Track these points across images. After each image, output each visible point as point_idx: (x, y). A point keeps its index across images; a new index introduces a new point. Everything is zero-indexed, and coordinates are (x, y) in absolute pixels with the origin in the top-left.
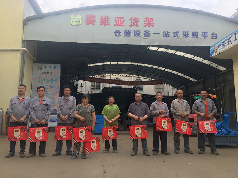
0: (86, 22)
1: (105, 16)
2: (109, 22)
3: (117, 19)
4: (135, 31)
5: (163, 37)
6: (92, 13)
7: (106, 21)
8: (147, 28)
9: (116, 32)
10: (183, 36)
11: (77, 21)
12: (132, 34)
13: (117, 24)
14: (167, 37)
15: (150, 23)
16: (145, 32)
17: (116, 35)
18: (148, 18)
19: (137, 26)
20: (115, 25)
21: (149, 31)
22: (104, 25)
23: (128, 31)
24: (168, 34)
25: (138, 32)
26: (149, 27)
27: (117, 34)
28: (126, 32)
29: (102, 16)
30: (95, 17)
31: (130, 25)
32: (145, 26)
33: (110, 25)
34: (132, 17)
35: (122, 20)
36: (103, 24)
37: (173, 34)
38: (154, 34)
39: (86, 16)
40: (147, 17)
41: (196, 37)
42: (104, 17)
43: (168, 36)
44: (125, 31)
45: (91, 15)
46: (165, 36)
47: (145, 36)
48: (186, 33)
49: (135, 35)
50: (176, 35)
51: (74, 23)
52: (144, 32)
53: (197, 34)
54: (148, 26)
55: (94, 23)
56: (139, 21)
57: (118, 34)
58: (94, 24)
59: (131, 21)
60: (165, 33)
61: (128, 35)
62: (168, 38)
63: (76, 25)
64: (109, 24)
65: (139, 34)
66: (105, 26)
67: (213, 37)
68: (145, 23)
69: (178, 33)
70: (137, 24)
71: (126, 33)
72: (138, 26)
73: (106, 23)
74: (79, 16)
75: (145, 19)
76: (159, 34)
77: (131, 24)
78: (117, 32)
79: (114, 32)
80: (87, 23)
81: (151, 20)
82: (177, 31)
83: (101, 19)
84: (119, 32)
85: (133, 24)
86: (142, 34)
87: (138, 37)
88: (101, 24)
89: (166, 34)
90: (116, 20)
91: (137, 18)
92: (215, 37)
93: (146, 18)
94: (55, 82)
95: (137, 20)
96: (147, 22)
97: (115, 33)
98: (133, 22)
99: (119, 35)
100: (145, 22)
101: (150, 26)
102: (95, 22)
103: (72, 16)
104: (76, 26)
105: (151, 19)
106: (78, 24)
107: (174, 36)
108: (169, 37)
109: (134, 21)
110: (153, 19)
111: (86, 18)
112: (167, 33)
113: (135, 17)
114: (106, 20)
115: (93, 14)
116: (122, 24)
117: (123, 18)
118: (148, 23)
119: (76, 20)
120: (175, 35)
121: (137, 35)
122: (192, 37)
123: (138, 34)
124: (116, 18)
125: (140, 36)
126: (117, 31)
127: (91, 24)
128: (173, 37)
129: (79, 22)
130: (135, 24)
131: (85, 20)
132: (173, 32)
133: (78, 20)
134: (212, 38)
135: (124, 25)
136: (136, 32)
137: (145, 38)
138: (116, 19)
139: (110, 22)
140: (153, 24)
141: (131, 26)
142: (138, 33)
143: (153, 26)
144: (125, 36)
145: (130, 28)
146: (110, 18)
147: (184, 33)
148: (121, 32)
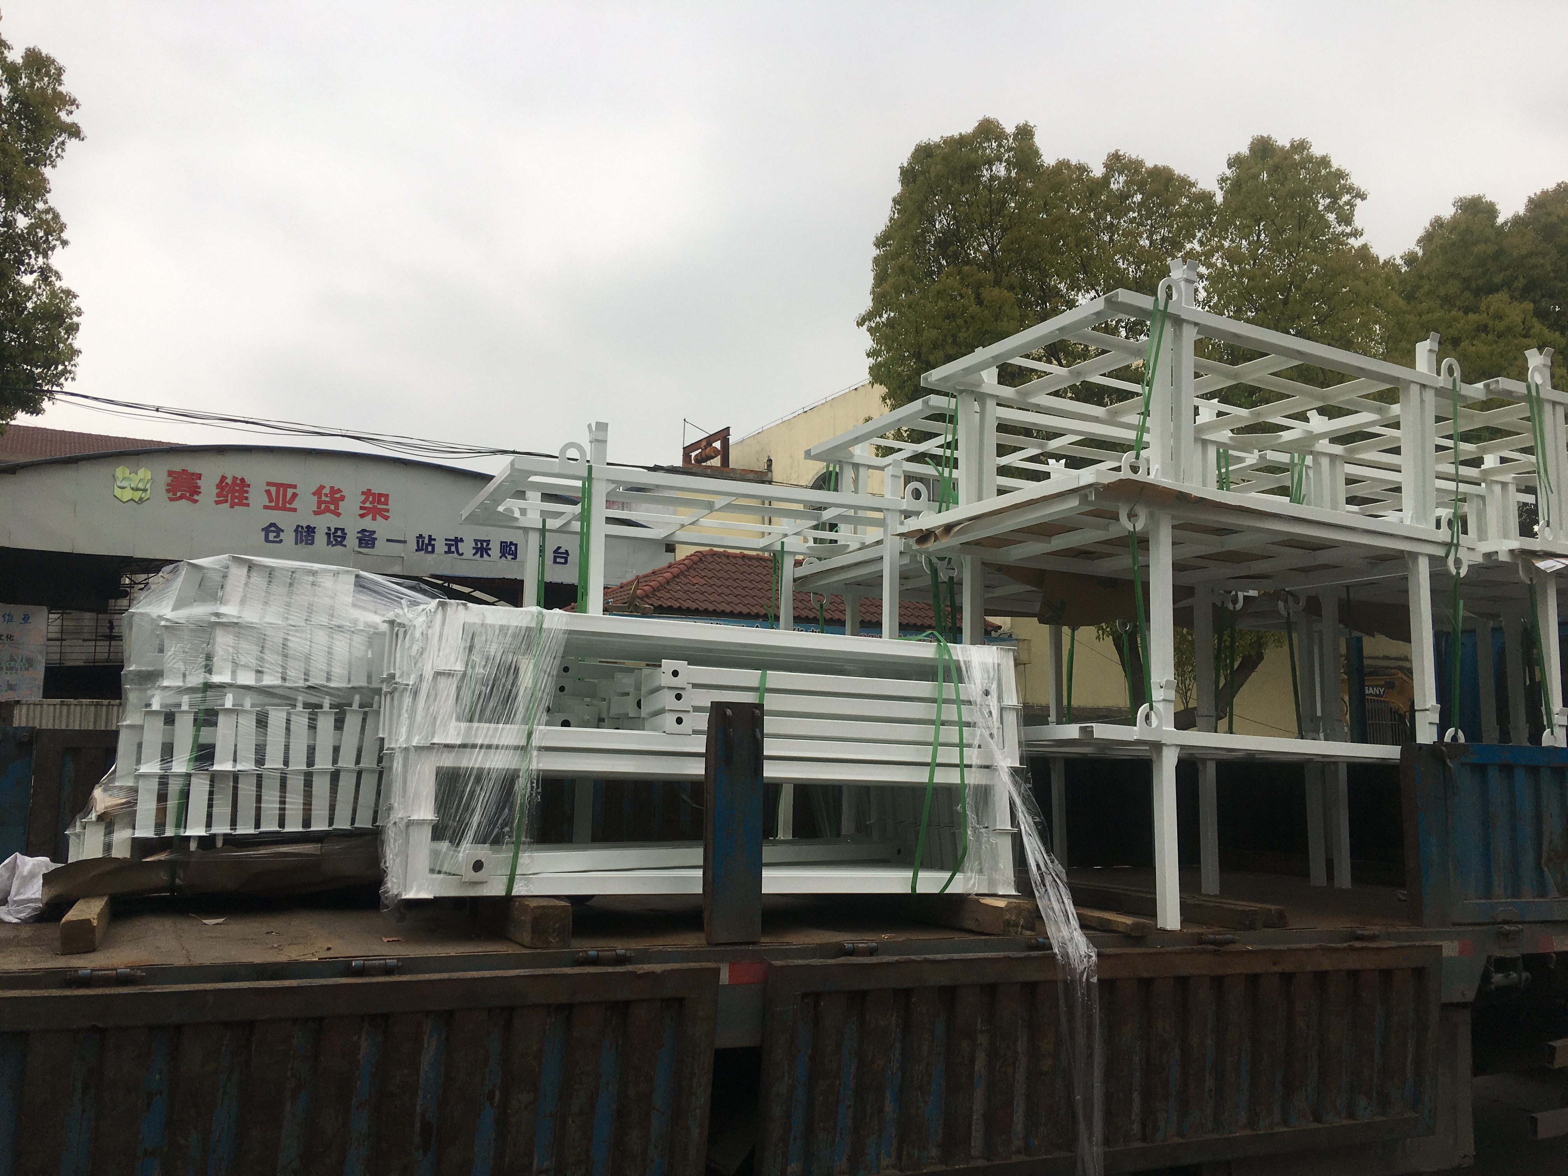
0: (168, 491)
1: (235, 478)
2: (245, 495)
3: (273, 490)
4: (329, 529)
5: (417, 550)
6: (193, 465)
7: (237, 494)
8: (368, 523)
9: (267, 530)
10: (474, 551)
11: (137, 489)
12: (320, 538)
13: (273, 504)
14: (427, 552)
15: (380, 506)
16: (360, 535)
17: (267, 540)
18: (373, 491)
19: (338, 515)
20: (266, 507)
22: (227, 505)
23: (308, 527)
24: (430, 544)
25: (339, 533)
26: (374, 519)
27: (271, 536)
28: (300, 529)
29: (224, 478)
30: (199, 476)
31: (315, 509)
32: (362, 516)
33: (248, 505)
34: (322, 487)
35: (290, 492)
36: (226, 501)
37: (446, 544)
38: (388, 540)
39: (170, 473)
40: (369, 490)
41: (510, 557)
42: (229, 481)
43: (430, 549)
44: (298, 526)
45: (185, 471)
46: (422, 550)
47: (360, 547)
48: (482, 544)
49: (329, 542)
50: (453, 549)
51: (127, 495)
52: (358, 532)
53: (513, 548)
54: (370, 516)
55: (196, 497)
56: (342, 498)
57: (275, 537)
58: (196, 501)
59: (320, 497)
60: (423, 541)
61: (308, 540)
62: (430, 557)
63: (132, 499)
64: (245, 501)
65: (344, 538)
66: (232, 507)
67: (558, 560)
69: (460, 544)
70: (337, 507)
71: (301, 532)
72: (341, 514)
73: (236, 501)
74: (145, 474)
75: (363, 493)
76: (405, 542)
77: (319, 507)
78: (273, 529)
79: (263, 530)
80: (170, 495)
81: (383, 499)
82: (456, 538)
83: (218, 486)
84: (279, 531)
85: (323, 506)
86: (352, 541)
87: (339, 547)
88: (217, 503)
89: (425, 544)
90: (268, 492)
91: (339, 491)
92: (563, 560)
93: (368, 493)
94: (27, 669)
95: (338, 496)
96: (368, 505)
97: (263, 533)
98: (325, 502)
99: (278, 539)
100: (364, 502)
101: (378, 517)
102: (198, 493)
103: (121, 471)
104: (132, 502)
105: (380, 495)
106: (141, 499)
107: (449, 552)
108: (433, 551)
109: (328, 499)
110: (387, 496)
111: (169, 480)
112: (426, 541)
113: (332, 488)
114: (237, 491)
115: (191, 469)
116: (288, 506)
117: (295, 487)
118: (371, 506)
119: (133, 486)
120: (449, 549)
121: (336, 540)
122: (501, 557)
123: (339, 539)
124: (268, 484)
125: (345, 546)
126: (273, 525)
127: (184, 500)
128: (446, 552)
129: (145, 490)
130: (332, 507)
131: (164, 487)
132: (446, 540)
133: (141, 486)
134: (555, 562)
135: (295, 510)
136: (333, 530)
137: (360, 553)
138: (268, 488)
139: (250, 498)
140: (387, 510)
141: (316, 513)
142: (339, 537)
143: (386, 518)
144: (296, 543)
145: (315, 521)
146: (249, 486)
147: (476, 544)
148: (283, 531)
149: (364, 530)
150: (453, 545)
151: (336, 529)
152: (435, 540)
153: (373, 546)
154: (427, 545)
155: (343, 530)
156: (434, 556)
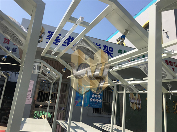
149: (14, 48)
151: (8, 47)
153: (16, 52)
155: (9, 47)
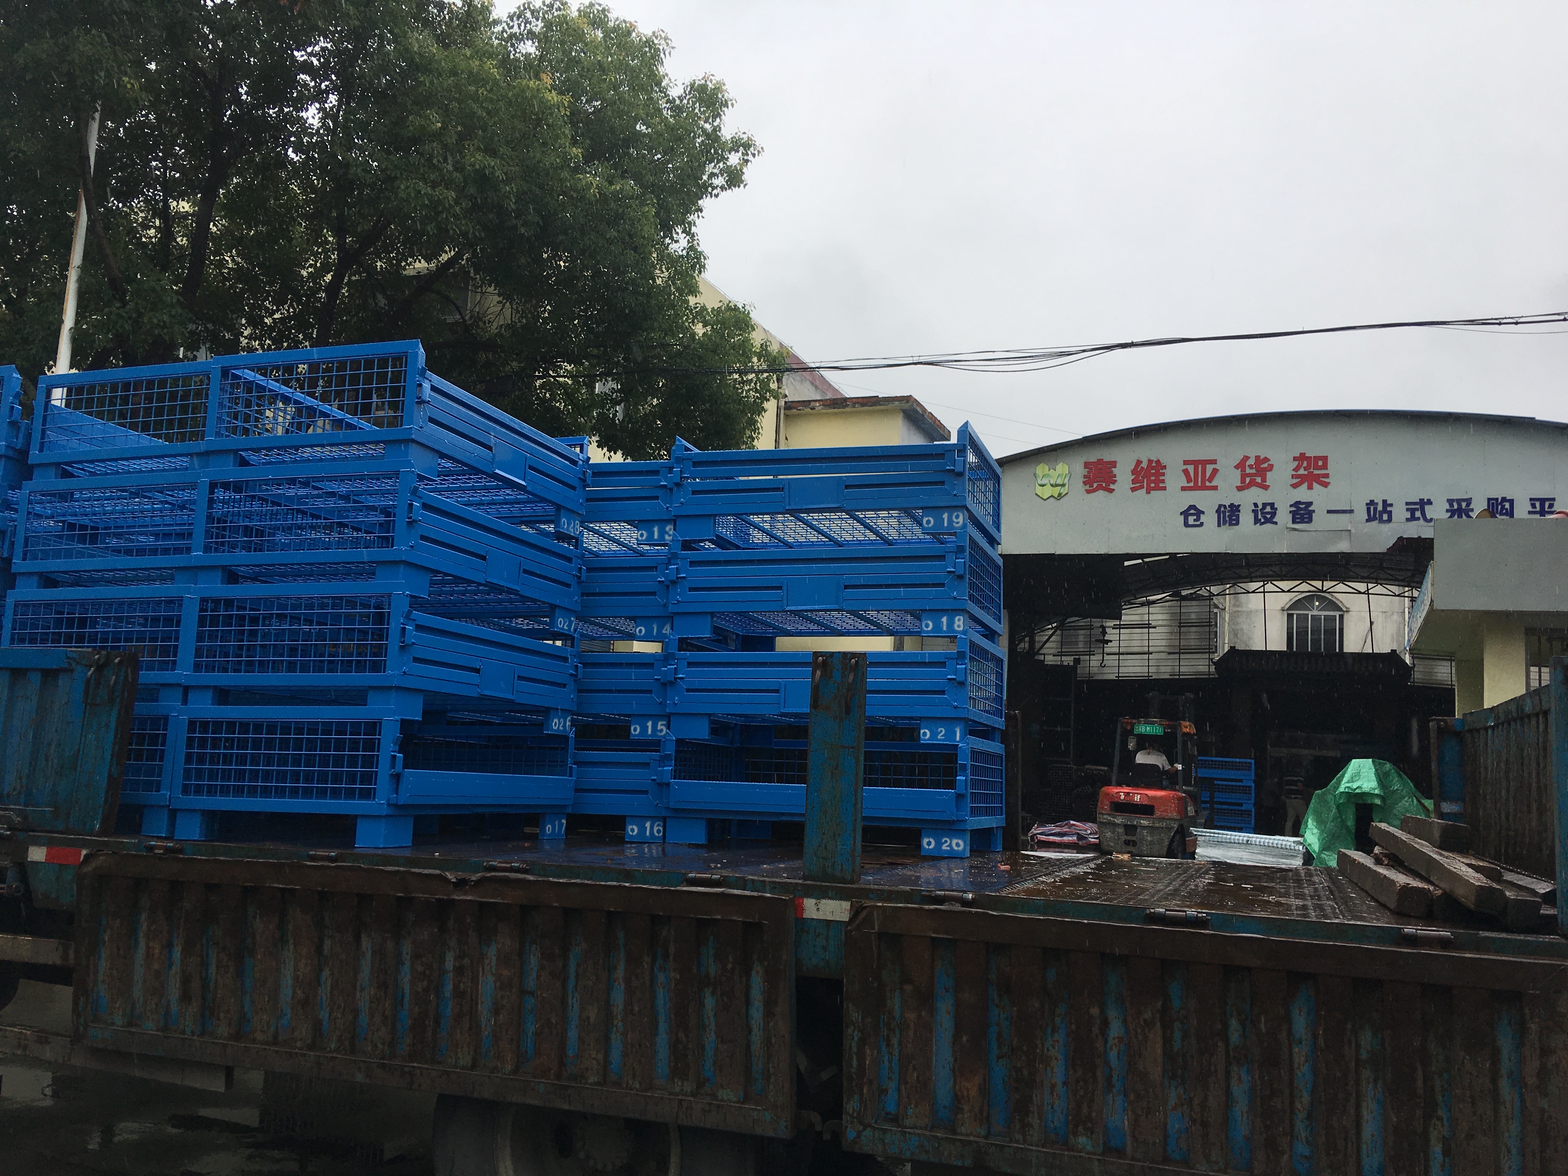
0: (1085, 483)
1: (1150, 461)
2: (1162, 478)
3: (1191, 468)
4: (1256, 505)
5: (1367, 521)
6: (1106, 454)
7: (1153, 478)
8: (1303, 494)
9: (1185, 514)
10: (1449, 514)
11: (1057, 485)
12: (1246, 517)
13: (1192, 484)
14: (1381, 521)
15: (1316, 472)
16: (1293, 509)
17: (1186, 524)
18: (1307, 455)
20: (1183, 489)
21: (1311, 504)
22: (1143, 491)
23: (1232, 505)
24: (1384, 511)
25: (1268, 509)
27: (1191, 520)
28: (1222, 509)
29: (1139, 462)
30: (1114, 464)
31: (1239, 484)
32: (1295, 486)
33: (1164, 488)
34: (1246, 458)
35: (1209, 468)
36: (1142, 487)
37: (1408, 510)
38: (1329, 512)
39: (1087, 465)
40: (1303, 454)
41: (1502, 518)
42: (1144, 465)
43: (1385, 517)
45: (1100, 461)
46: (1374, 519)
47: (1294, 522)
48: (1459, 505)
49: (1257, 521)
50: (1418, 514)
51: (1047, 492)
52: (1291, 506)
53: (1507, 505)
54: (1305, 485)
55: (1112, 486)
56: (1271, 467)
57: (1195, 520)
58: (1112, 491)
59: (1243, 470)
60: (1375, 509)
61: (1231, 520)
62: (1385, 527)
63: (1052, 496)
64: (1161, 485)
65: (1274, 514)
66: (1148, 492)
68: (1293, 477)
69: (1427, 508)
70: (1264, 479)
71: (1224, 512)
72: (1269, 486)
73: (1153, 485)
74: (1062, 468)
75: (1295, 459)
76: (1351, 511)
77: (1243, 480)
78: (1192, 511)
79: (1181, 514)
80: (1087, 487)
81: (1320, 463)
82: (1422, 500)
83: (1133, 472)
84: (1199, 513)
85: (1248, 480)
87: (1268, 526)
88: (1133, 490)
89: (1379, 512)
90: (1186, 472)
91: (1266, 460)
93: (1302, 458)
95: (1265, 465)
96: (1302, 472)
97: (1182, 517)
98: (1249, 475)
99: (1198, 523)
100: (1296, 469)
101: (1315, 485)
102: (1114, 482)
103: (1041, 469)
104: (1052, 499)
105: (1317, 458)
106: (1060, 494)
107: (1413, 518)
108: (1390, 520)
109: (1253, 471)
110: (1325, 459)
111: (1085, 472)
112: (1380, 508)
113: (1257, 458)
114: (1153, 475)
115: (1106, 458)
116: (1208, 484)
117: (1214, 462)
118: (1306, 473)
119: (1052, 482)
120: (1413, 514)
121: (1265, 518)
123: (1268, 516)
124: (1186, 462)
125: (1276, 523)
126: (1192, 507)
127: (1100, 491)
128: (1408, 520)
129: (1063, 485)
130: (1259, 480)
131: (1081, 480)
132: (1407, 504)
133: (1059, 482)
135: (1215, 488)
136: (1260, 507)
137: (1295, 529)
138: (1186, 467)
139: (1166, 481)
140: (1327, 476)
141: (1240, 489)
142: (1268, 513)
143: (1326, 485)
144: (1219, 525)
145: (1237, 498)
146: (1165, 467)
147: (1451, 505)
148: (1203, 513)
150: (1417, 509)
152: (1391, 505)
154: (1381, 513)
156: (1390, 525)
